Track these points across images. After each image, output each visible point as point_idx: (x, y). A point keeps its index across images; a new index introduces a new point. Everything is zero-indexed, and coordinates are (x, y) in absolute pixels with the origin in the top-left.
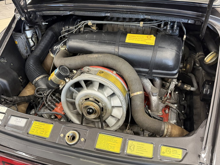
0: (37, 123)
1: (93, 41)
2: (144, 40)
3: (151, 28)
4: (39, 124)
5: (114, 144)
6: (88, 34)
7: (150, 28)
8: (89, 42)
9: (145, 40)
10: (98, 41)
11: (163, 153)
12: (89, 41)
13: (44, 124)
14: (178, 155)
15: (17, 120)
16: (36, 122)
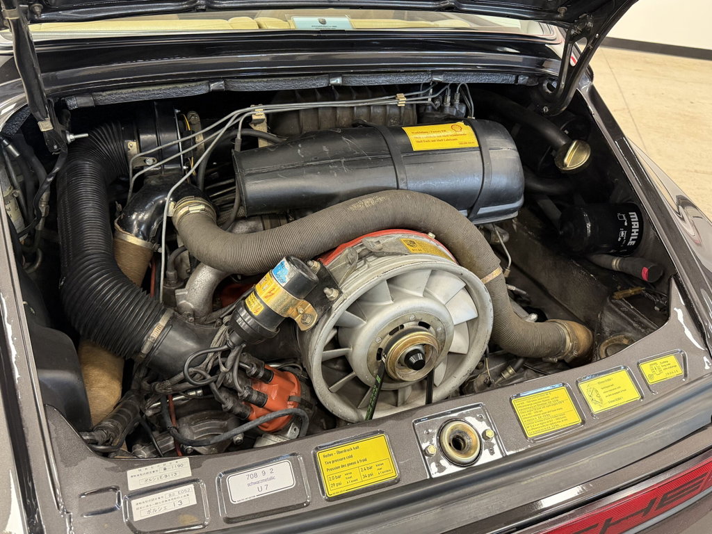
0: (330, 452)
1: (330, 164)
2: (452, 138)
3: (415, 107)
4: (339, 452)
5: (558, 406)
6: (300, 146)
7: (413, 109)
8: (317, 168)
9: (455, 137)
10: (343, 160)
11: (651, 376)
12: (317, 165)
13: (355, 445)
14: (674, 369)
15: (255, 480)
16: (326, 453)
